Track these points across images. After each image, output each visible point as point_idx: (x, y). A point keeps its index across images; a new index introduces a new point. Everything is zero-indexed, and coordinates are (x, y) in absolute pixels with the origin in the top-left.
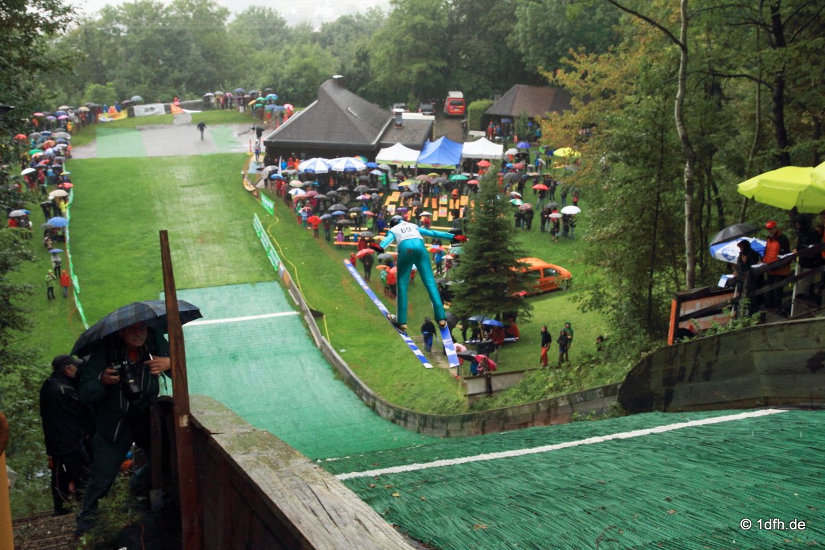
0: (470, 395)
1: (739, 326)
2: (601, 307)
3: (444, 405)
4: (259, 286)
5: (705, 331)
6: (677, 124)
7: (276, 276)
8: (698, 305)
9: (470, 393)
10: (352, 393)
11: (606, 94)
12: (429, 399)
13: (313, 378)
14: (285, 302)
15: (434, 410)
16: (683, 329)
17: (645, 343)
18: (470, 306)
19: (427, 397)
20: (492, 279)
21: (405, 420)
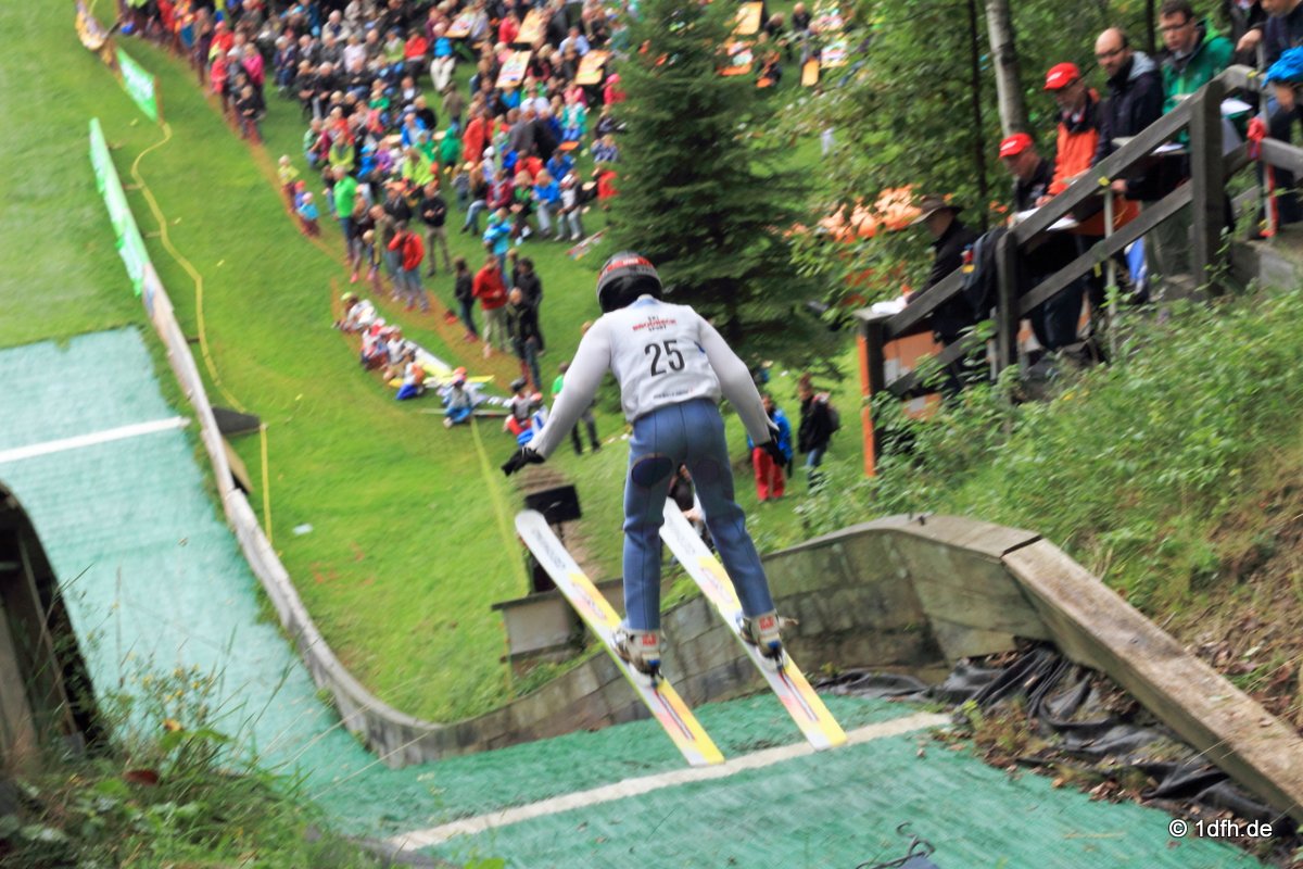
0: (516, 659)
4: (79, 347)
7: (134, 312)
9: (518, 649)
14: (151, 392)
21: (384, 740)
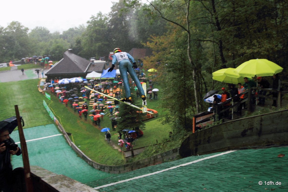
0: (126, 157)
1: (216, 124)
2: (169, 122)
3: (117, 162)
4: (47, 126)
5: (205, 127)
6: (189, 58)
7: (53, 122)
8: (201, 119)
10: (84, 161)
11: (164, 49)
12: (112, 160)
13: (69, 157)
14: (57, 131)
15: (114, 164)
16: (198, 127)
17: (185, 133)
18: (123, 126)
19: (111, 160)
20: (130, 116)
21: (104, 169)
